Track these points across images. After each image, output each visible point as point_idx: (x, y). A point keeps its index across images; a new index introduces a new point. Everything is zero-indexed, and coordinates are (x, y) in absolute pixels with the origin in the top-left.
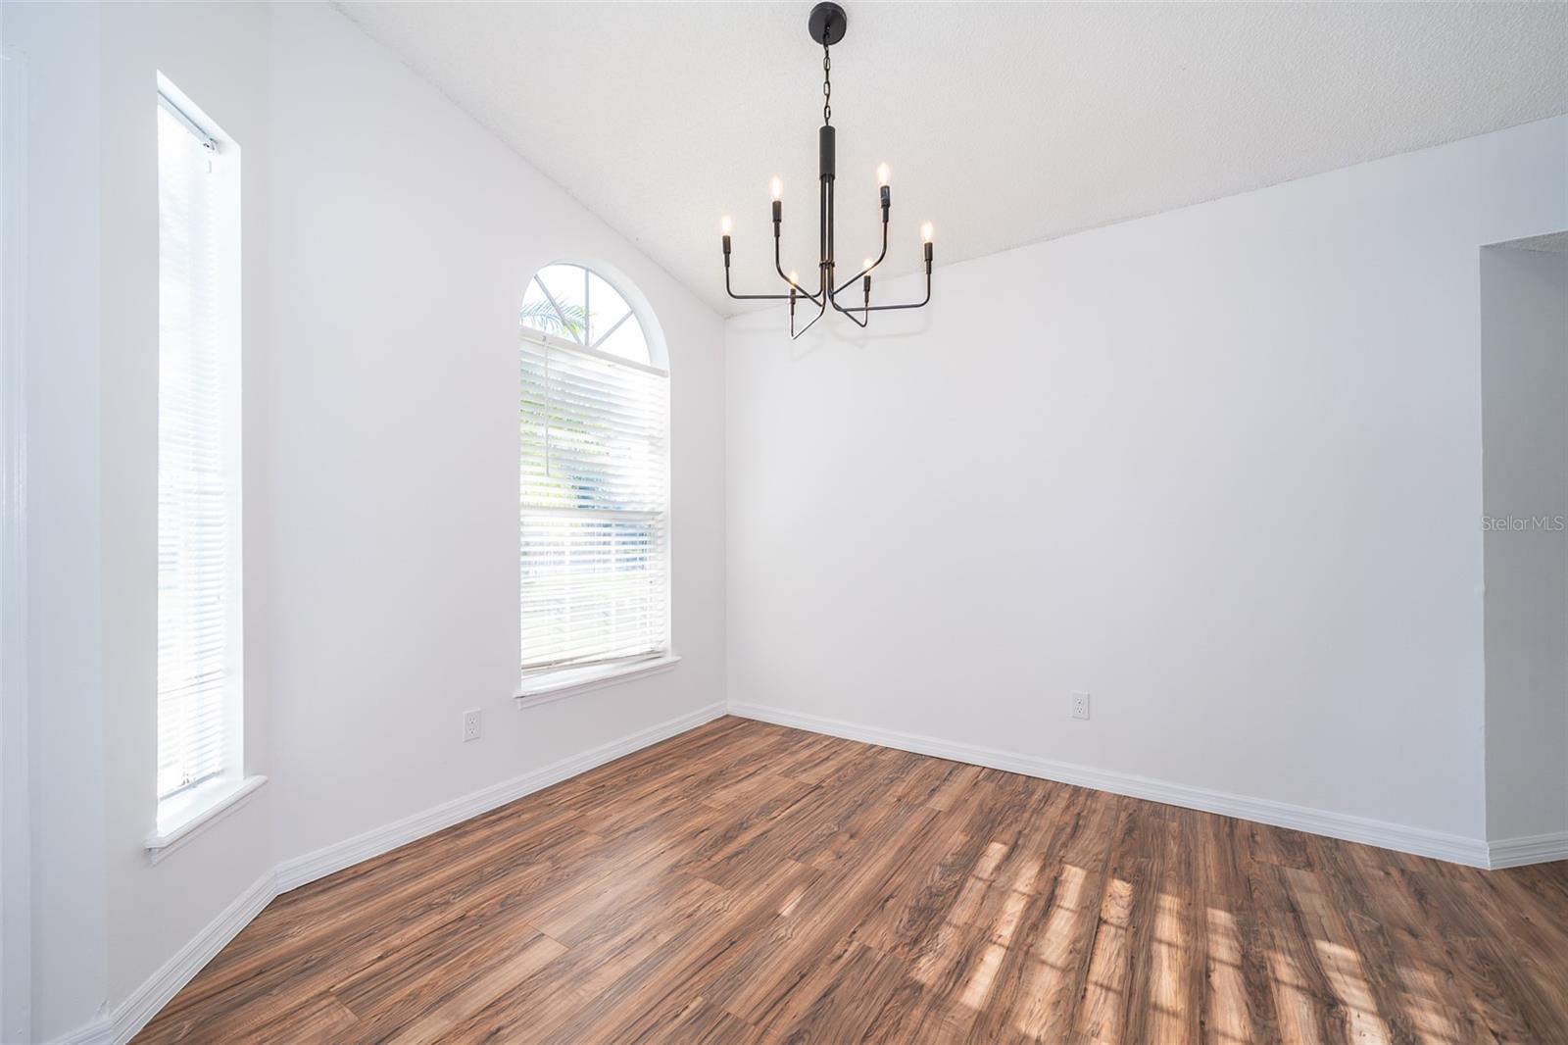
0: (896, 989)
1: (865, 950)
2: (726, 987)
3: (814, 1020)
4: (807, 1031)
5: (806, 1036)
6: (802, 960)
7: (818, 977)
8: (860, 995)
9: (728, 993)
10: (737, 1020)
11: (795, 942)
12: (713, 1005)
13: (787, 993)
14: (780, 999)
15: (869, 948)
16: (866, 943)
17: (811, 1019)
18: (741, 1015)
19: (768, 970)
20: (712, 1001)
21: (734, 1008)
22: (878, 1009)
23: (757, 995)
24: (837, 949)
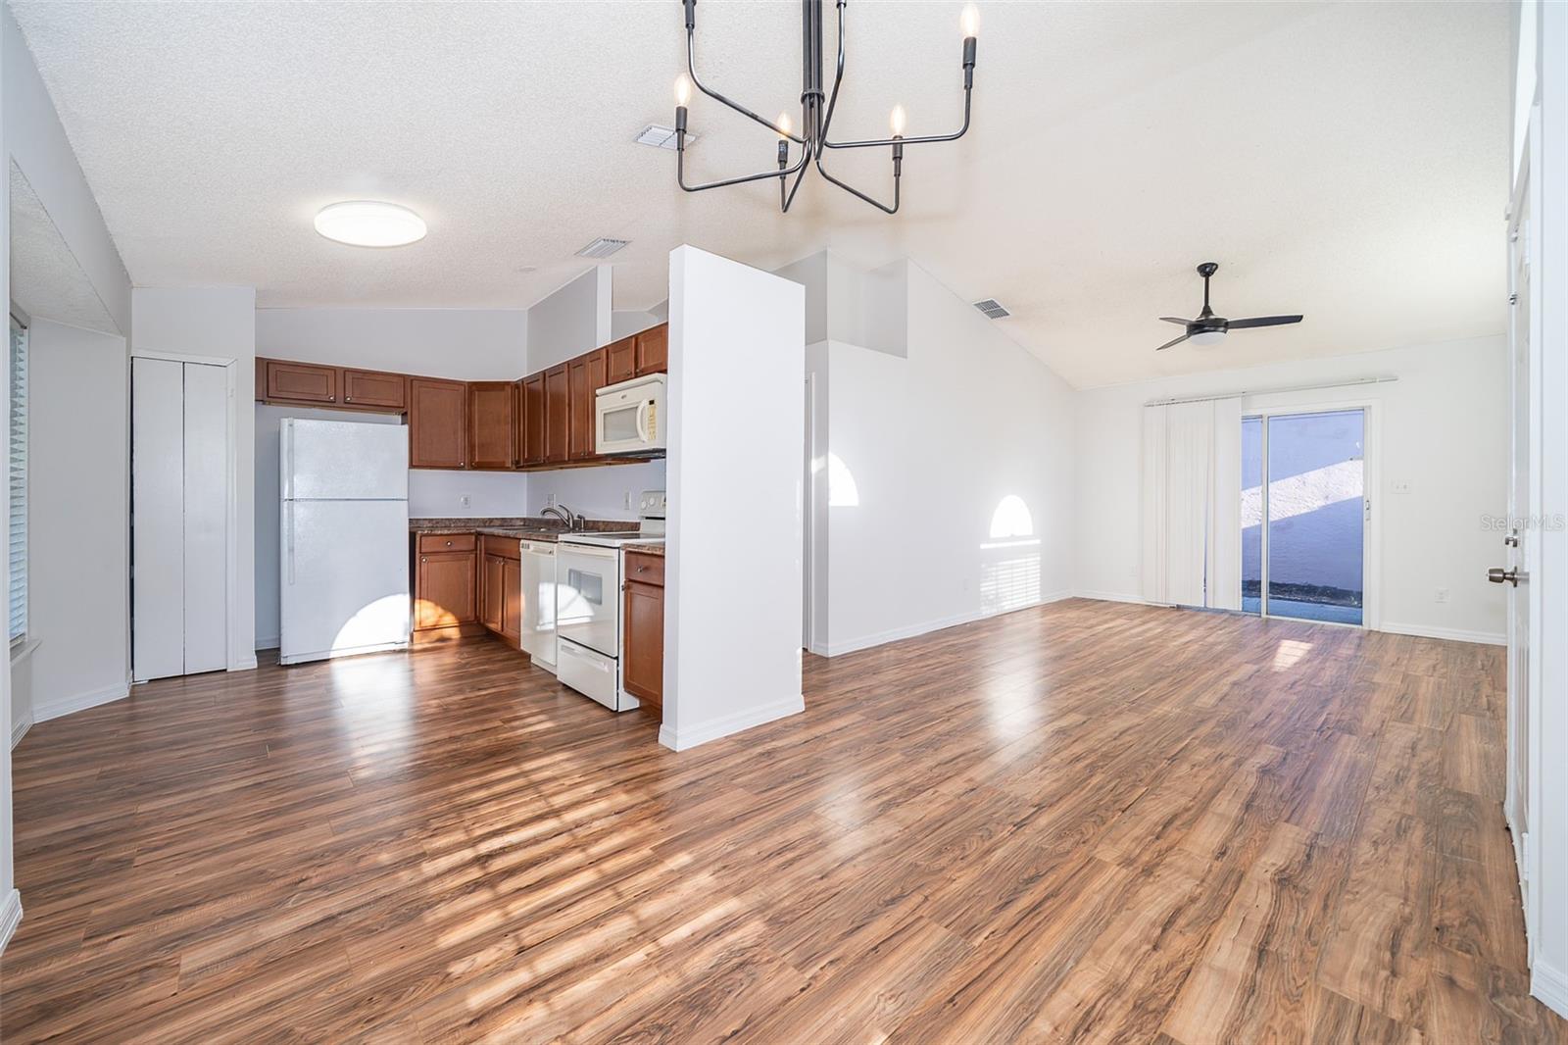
0: (792, 922)
1: (801, 966)
2: (951, 951)
3: (872, 912)
4: (879, 905)
5: (881, 902)
6: (872, 966)
7: (860, 945)
8: (826, 923)
9: (949, 945)
10: (938, 921)
11: (876, 990)
12: (962, 936)
13: (891, 937)
14: (900, 932)
15: (796, 967)
16: (796, 972)
17: (876, 912)
18: (935, 925)
19: (910, 960)
20: (963, 940)
21: (942, 932)
22: (816, 911)
23: (922, 938)
24: (831, 973)
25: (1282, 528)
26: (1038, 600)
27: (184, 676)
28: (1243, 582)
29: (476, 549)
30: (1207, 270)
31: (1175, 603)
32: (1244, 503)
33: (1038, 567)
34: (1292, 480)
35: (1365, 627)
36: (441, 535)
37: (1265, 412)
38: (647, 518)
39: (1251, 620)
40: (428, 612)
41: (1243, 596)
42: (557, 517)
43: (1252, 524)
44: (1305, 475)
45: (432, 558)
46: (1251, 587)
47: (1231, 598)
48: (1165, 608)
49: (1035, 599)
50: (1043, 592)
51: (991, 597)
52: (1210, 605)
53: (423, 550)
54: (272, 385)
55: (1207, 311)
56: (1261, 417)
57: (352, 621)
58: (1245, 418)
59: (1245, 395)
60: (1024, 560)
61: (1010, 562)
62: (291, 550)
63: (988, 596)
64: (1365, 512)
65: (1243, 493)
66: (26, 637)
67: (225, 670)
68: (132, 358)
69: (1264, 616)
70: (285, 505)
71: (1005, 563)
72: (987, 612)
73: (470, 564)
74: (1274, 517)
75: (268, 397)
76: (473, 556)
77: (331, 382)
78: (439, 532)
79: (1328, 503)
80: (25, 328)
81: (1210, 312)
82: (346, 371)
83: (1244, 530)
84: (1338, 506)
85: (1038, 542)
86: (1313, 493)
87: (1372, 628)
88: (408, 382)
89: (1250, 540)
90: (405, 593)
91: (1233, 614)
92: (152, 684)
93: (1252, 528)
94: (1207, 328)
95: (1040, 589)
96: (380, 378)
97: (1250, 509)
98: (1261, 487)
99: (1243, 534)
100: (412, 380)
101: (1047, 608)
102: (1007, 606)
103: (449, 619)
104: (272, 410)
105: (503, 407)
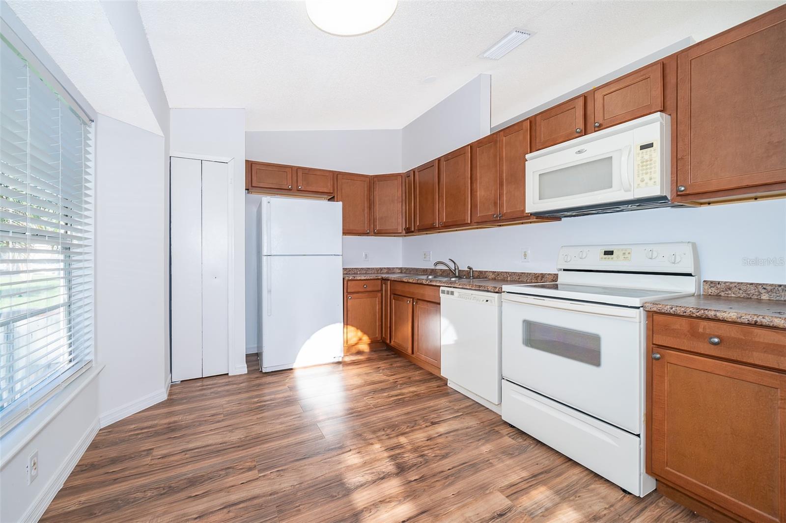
27: (202, 378)
29: (382, 290)
36: (360, 280)
38: (564, 270)
40: (354, 334)
42: (446, 268)
45: (355, 295)
53: (349, 291)
54: (254, 178)
57: (308, 342)
62: (269, 291)
66: (94, 363)
67: (228, 374)
68: (170, 157)
70: (264, 259)
73: (377, 300)
75: (252, 186)
76: (380, 294)
77: (289, 176)
78: (359, 278)
80: (93, 122)
82: (298, 168)
88: (336, 176)
90: (341, 322)
92: (182, 383)
96: (319, 173)
100: (337, 175)
103: (366, 339)
104: (254, 196)
105: (396, 192)
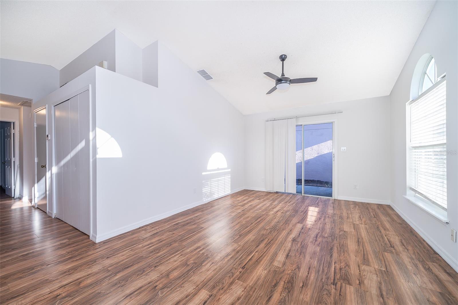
25: (307, 163)
26: (230, 192)
28: (296, 179)
30: (283, 58)
31: (275, 191)
32: (297, 155)
33: (230, 179)
34: (309, 148)
35: (333, 198)
37: (303, 123)
39: (299, 196)
41: (297, 184)
43: (299, 162)
44: (313, 147)
46: (299, 181)
47: (292, 188)
48: (273, 192)
49: (228, 191)
50: (232, 189)
51: (208, 194)
52: (286, 192)
55: (283, 75)
56: (302, 125)
58: (297, 126)
59: (297, 118)
60: (224, 177)
61: (217, 179)
63: (206, 194)
64: (333, 158)
65: (296, 152)
69: (303, 195)
71: (213, 180)
72: (205, 200)
74: (305, 159)
79: (319, 155)
81: (284, 76)
83: (297, 163)
84: (322, 156)
85: (230, 170)
86: (314, 152)
87: (335, 198)
89: (299, 167)
91: (294, 194)
93: (299, 163)
94: (283, 82)
95: (231, 188)
97: (298, 157)
98: (301, 150)
99: (296, 165)
101: (234, 195)
102: (216, 196)
